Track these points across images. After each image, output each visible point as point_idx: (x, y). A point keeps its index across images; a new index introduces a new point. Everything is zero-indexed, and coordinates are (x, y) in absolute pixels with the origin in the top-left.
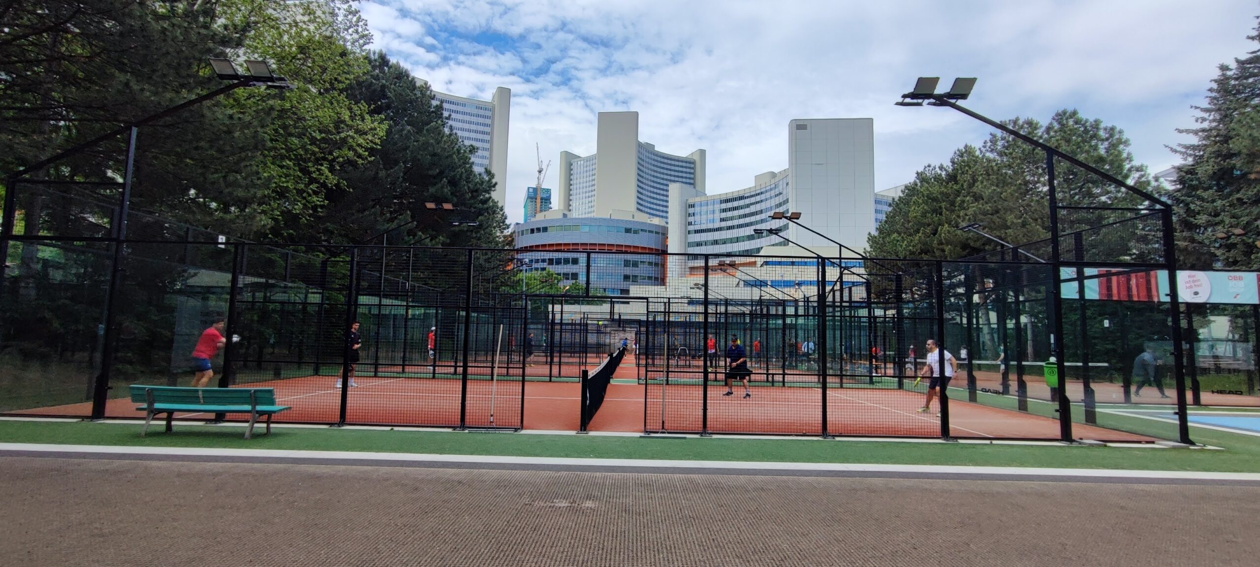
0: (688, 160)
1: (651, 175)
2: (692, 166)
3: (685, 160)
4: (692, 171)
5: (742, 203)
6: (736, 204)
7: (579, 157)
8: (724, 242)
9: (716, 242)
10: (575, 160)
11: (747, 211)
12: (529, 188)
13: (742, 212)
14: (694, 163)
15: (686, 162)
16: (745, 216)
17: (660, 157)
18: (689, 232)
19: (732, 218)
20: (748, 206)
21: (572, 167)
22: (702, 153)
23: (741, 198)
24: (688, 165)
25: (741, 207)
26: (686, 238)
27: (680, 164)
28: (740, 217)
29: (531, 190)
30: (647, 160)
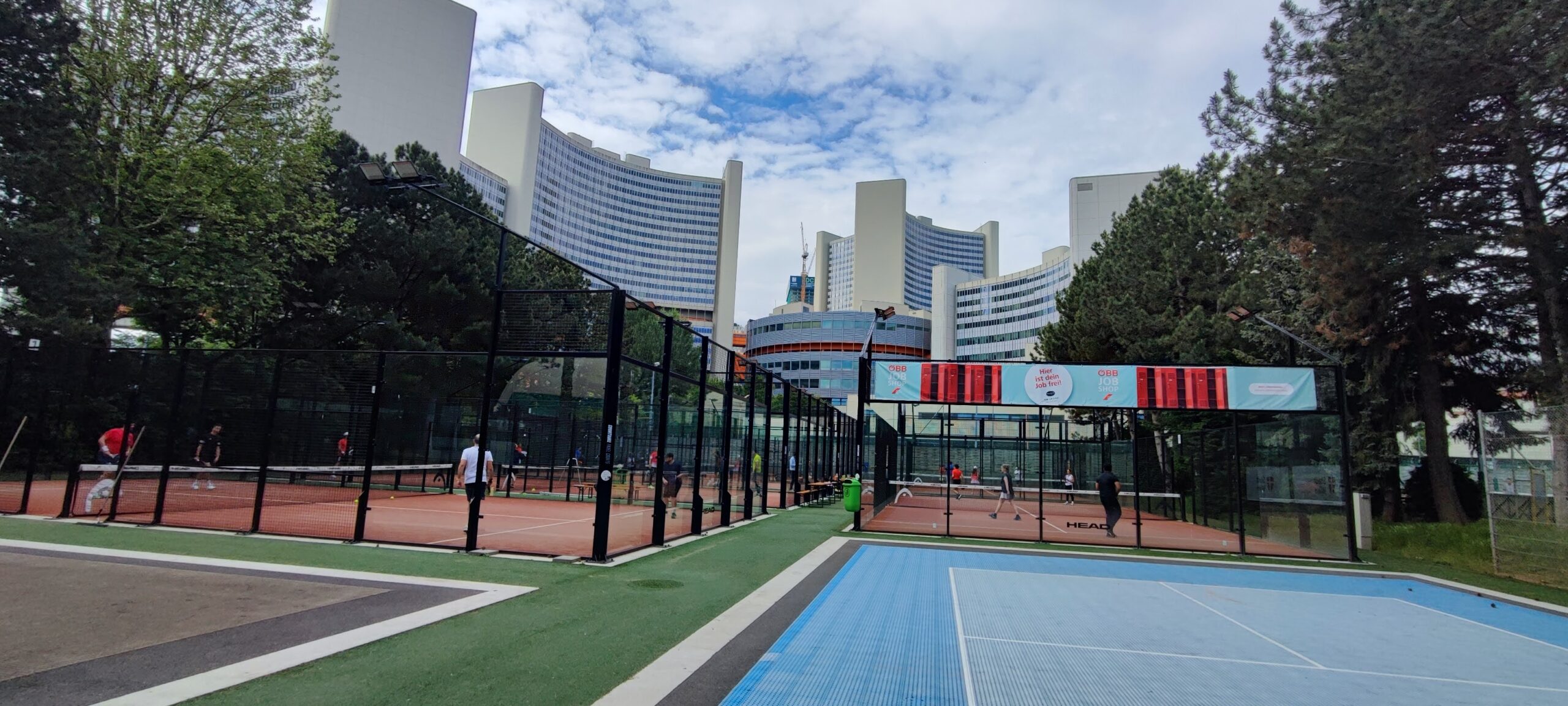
0: (976, 236)
1: (926, 256)
2: (981, 242)
3: (971, 235)
4: (981, 249)
5: (1023, 287)
6: (1016, 289)
7: (840, 237)
8: (1002, 338)
9: (991, 339)
10: (835, 241)
11: (1030, 298)
12: (791, 277)
13: (1024, 299)
14: (983, 238)
15: (973, 238)
16: (1029, 304)
17: (938, 233)
18: (958, 327)
19: (1012, 308)
20: (1031, 291)
21: (831, 250)
22: (994, 226)
23: (1023, 281)
24: (975, 242)
25: (1024, 294)
26: (955, 334)
27: (965, 240)
28: (1022, 306)
29: (794, 280)
30: (921, 238)
